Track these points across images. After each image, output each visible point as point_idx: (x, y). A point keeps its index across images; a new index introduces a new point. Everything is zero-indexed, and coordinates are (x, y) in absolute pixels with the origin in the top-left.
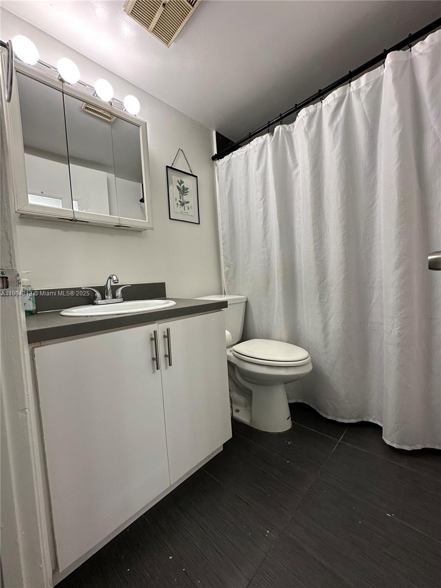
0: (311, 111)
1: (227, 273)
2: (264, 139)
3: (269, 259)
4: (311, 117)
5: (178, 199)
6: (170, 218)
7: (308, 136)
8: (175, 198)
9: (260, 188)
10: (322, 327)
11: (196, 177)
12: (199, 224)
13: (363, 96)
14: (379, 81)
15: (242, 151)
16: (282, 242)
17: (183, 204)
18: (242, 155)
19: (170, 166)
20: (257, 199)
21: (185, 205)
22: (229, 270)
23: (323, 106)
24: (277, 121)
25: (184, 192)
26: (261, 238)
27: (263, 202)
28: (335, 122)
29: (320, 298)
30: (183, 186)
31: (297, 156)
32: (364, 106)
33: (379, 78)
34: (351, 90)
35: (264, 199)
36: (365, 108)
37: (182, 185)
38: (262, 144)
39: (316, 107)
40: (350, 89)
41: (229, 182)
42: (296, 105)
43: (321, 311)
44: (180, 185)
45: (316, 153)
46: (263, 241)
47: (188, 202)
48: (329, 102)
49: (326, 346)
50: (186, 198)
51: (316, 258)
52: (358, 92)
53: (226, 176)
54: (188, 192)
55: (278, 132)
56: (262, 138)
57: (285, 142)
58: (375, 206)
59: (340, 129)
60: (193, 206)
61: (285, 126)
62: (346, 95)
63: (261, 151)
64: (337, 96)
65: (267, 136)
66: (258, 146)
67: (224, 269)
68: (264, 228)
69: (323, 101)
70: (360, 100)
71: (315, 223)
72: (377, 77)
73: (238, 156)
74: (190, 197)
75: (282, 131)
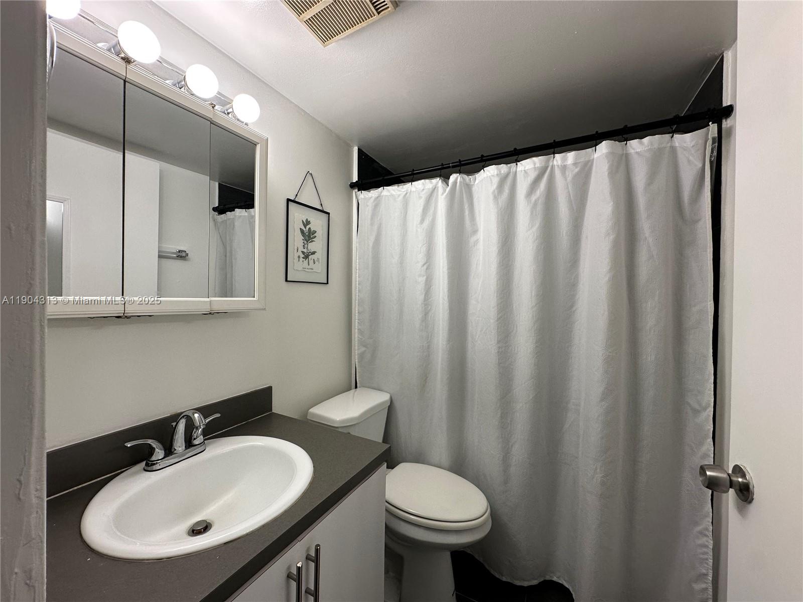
0: (503, 172)
1: (362, 356)
2: (434, 184)
3: (429, 347)
4: (503, 180)
5: (301, 249)
6: (286, 280)
7: (498, 203)
8: (296, 248)
9: (424, 249)
10: (502, 456)
11: (328, 214)
12: (327, 283)
13: (570, 175)
14: (588, 166)
15: (400, 191)
16: (451, 331)
17: (306, 257)
18: (399, 196)
19: (292, 198)
20: (418, 262)
21: (310, 257)
22: (365, 351)
23: (518, 170)
24: (453, 167)
25: (309, 236)
26: (420, 316)
27: (427, 269)
28: (533, 195)
29: (502, 417)
30: (310, 228)
31: (478, 219)
32: (570, 187)
33: (589, 161)
34: (555, 163)
35: (428, 264)
36: (570, 190)
37: (308, 227)
38: (431, 190)
39: (510, 168)
40: (553, 161)
41: (376, 227)
42: (482, 156)
43: (502, 434)
44: (305, 228)
45: (506, 227)
46: (423, 321)
47: (314, 253)
48: (526, 169)
49: (506, 482)
50: (312, 247)
51: (499, 364)
52: (564, 168)
53: (372, 219)
54: (315, 237)
55: (455, 183)
56: (431, 183)
57: (463, 198)
58: (574, 309)
59: (540, 208)
60: (320, 258)
61: (465, 176)
62: (548, 167)
63: (429, 200)
64: (538, 165)
65: (437, 182)
66: (425, 191)
67: (358, 349)
68: (425, 305)
69: (518, 163)
70: (566, 180)
71: (501, 317)
72: (587, 159)
73: (392, 195)
74: (318, 245)
75: (460, 182)
